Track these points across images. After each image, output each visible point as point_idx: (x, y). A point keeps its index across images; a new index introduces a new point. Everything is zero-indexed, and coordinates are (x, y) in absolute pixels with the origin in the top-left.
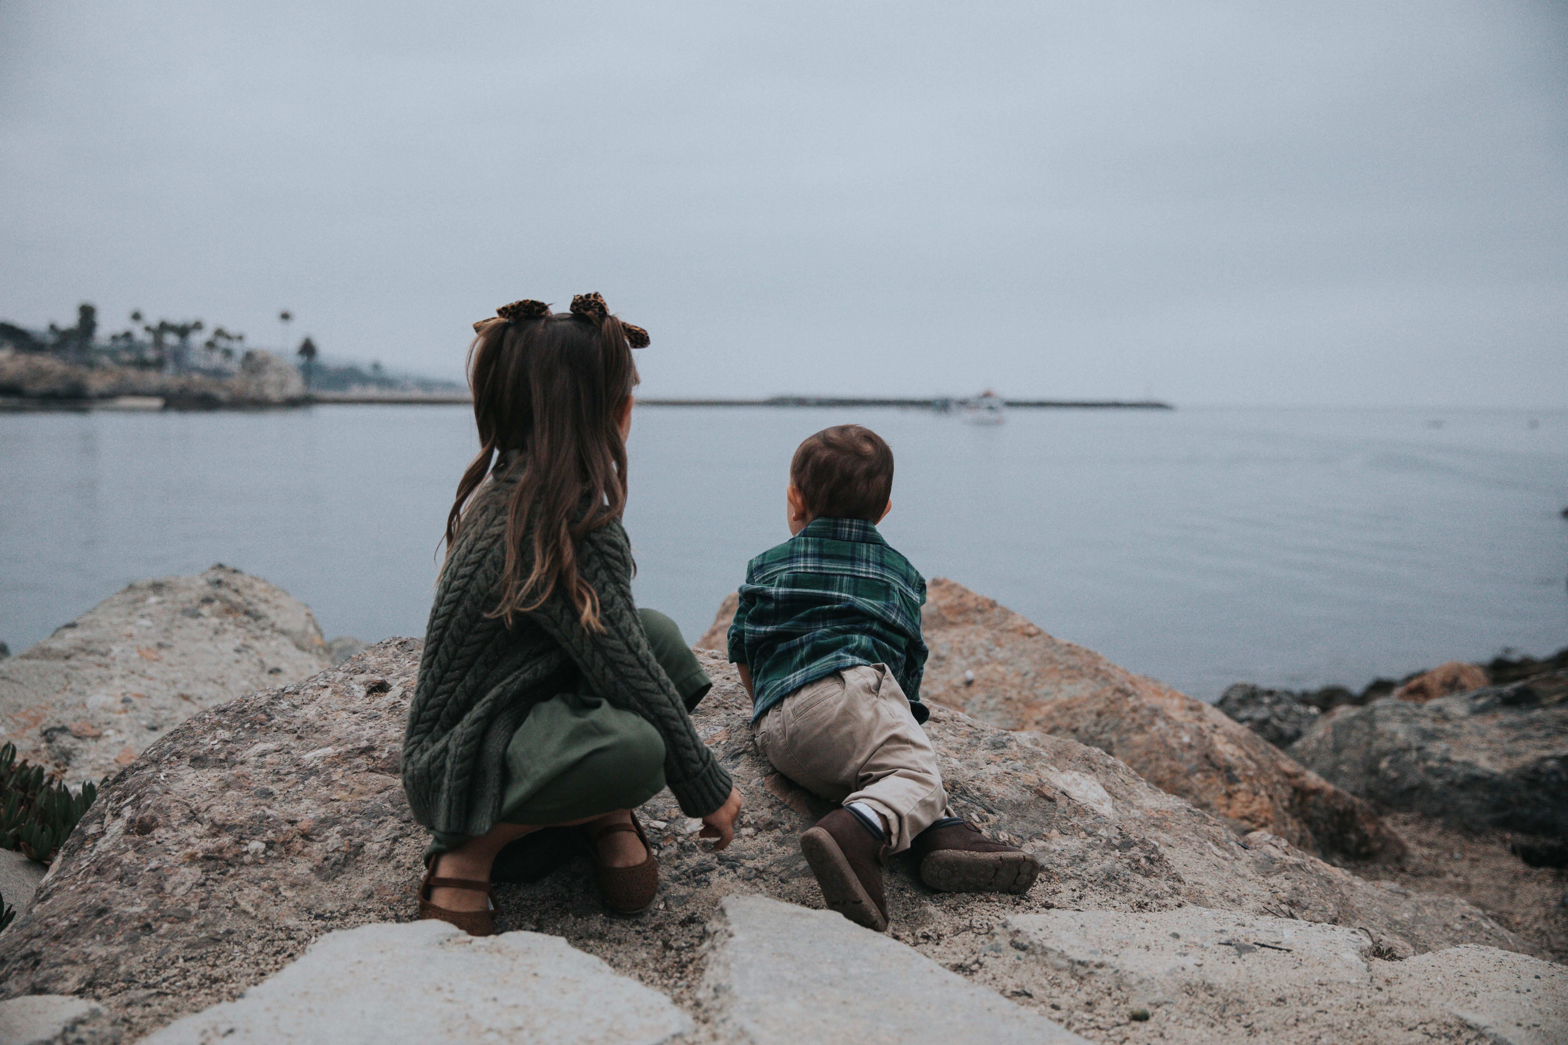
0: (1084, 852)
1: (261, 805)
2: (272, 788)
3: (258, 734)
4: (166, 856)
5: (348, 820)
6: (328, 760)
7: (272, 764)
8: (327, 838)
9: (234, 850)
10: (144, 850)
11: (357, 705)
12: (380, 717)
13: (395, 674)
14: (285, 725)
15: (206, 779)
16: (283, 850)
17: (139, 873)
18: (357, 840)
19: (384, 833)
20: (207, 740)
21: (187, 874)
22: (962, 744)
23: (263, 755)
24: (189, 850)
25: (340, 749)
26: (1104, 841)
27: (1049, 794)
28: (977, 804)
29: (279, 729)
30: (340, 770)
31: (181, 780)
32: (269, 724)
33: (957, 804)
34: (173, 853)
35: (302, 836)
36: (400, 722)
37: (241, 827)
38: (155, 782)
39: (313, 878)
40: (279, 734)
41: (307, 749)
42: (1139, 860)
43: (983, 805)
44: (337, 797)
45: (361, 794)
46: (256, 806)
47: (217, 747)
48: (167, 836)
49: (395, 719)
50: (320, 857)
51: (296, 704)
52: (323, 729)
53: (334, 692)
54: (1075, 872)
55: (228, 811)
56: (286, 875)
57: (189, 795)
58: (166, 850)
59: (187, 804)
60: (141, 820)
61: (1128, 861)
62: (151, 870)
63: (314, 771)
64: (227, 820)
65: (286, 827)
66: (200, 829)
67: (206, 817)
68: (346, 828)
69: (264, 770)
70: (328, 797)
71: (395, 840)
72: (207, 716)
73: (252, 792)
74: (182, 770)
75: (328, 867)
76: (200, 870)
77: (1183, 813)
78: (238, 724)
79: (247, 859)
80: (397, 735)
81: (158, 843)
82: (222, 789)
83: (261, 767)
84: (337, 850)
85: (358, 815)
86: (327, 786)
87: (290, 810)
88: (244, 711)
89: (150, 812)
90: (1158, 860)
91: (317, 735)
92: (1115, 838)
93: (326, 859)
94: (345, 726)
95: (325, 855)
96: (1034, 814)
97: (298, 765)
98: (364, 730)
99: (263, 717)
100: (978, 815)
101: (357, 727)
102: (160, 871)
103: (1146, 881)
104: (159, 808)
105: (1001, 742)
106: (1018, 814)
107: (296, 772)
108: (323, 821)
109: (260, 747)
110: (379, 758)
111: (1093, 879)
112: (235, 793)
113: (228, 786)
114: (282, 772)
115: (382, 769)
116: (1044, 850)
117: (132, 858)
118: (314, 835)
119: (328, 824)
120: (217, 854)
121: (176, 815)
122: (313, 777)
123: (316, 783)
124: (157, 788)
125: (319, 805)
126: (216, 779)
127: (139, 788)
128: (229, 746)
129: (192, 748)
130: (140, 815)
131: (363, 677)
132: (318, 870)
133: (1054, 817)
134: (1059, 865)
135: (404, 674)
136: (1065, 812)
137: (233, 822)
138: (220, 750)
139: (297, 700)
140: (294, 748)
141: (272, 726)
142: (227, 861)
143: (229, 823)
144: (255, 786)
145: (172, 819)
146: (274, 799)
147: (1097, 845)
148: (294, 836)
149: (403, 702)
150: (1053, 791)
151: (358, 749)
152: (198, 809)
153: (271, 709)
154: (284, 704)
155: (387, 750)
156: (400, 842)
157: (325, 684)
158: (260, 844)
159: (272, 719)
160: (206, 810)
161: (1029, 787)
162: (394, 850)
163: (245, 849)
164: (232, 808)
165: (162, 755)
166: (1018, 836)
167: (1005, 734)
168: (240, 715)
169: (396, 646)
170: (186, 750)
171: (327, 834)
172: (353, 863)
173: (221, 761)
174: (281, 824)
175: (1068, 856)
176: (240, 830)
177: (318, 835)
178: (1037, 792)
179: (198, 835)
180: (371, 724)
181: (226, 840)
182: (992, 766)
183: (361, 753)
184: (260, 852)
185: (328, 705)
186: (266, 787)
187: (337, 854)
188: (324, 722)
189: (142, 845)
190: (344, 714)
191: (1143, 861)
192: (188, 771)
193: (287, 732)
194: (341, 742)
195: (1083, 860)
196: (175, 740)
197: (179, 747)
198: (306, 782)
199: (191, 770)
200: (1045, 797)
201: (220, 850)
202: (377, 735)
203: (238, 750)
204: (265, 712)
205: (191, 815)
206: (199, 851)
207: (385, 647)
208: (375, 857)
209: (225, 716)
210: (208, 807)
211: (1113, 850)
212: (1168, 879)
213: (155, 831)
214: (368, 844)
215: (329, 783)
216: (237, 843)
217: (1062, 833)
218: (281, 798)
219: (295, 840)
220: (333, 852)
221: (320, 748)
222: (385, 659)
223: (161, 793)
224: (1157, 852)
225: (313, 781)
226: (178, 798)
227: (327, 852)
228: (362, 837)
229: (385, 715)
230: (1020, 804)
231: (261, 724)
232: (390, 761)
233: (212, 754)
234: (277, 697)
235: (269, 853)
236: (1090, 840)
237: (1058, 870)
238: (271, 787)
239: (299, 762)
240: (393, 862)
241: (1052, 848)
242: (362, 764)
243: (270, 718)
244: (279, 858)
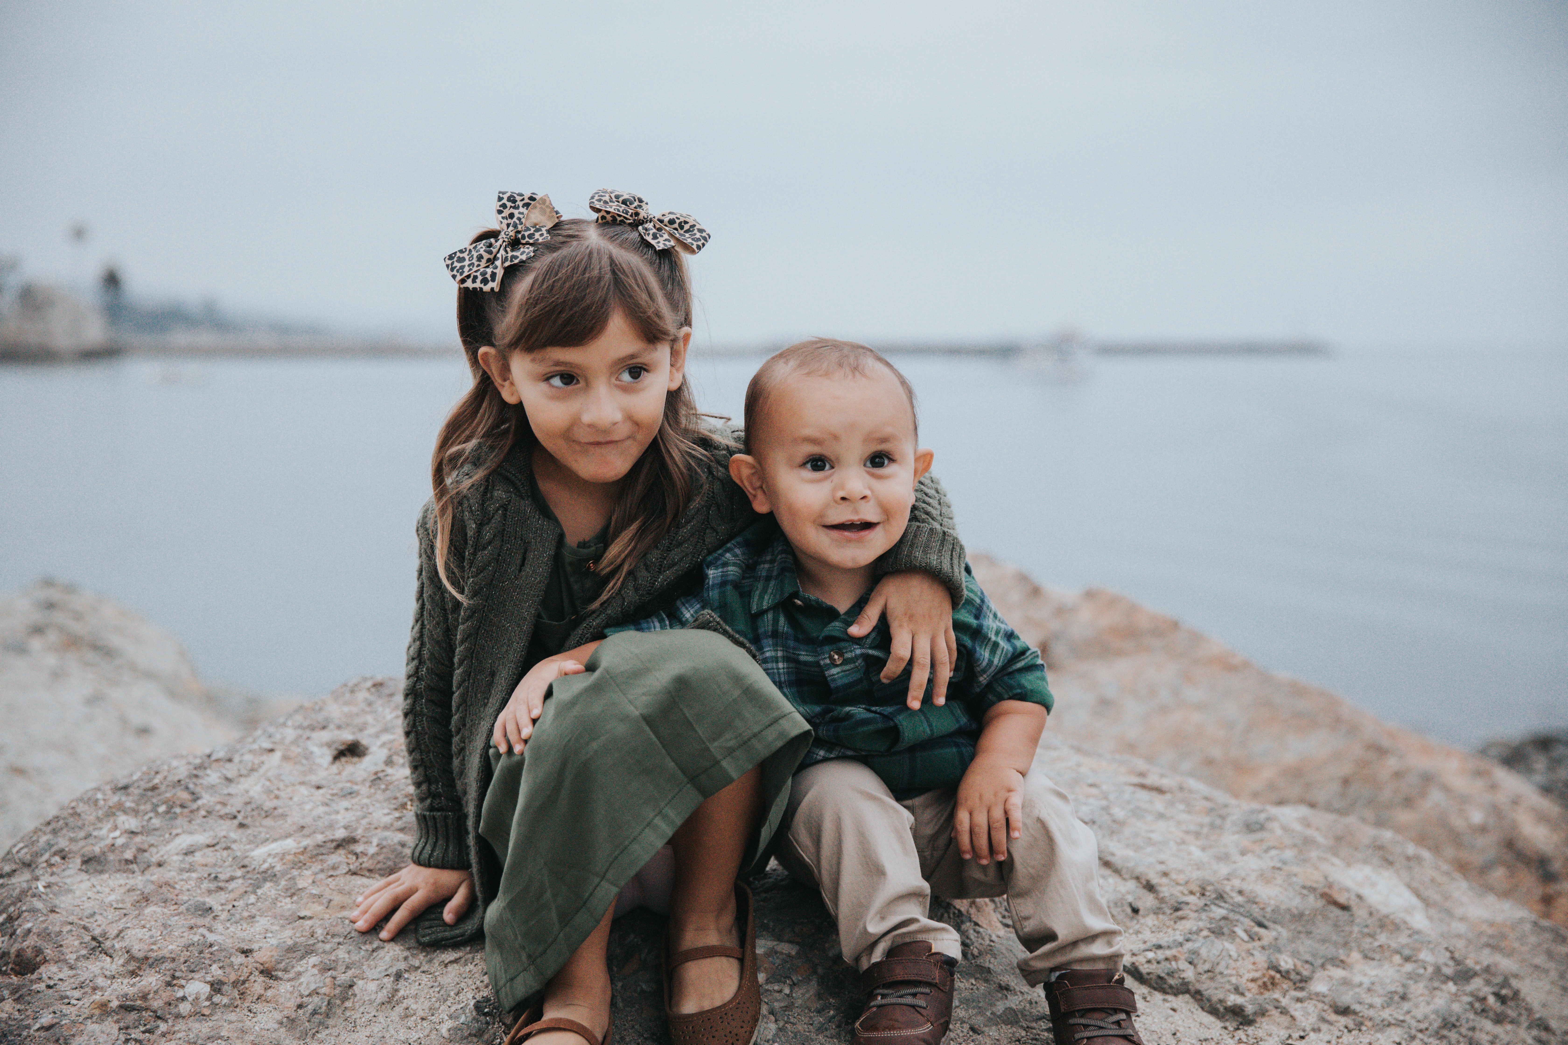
0: (1404, 986)
1: (198, 927)
2: (210, 901)
3: (179, 821)
4: (64, 1007)
5: (328, 947)
6: (288, 857)
7: (206, 865)
8: (299, 974)
9: (166, 995)
10: (28, 998)
11: (319, 776)
12: (357, 793)
13: (371, 731)
14: (218, 807)
15: (107, 890)
16: (236, 993)
17: (25, 1033)
18: (343, 978)
19: (382, 966)
20: (104, 832)
21: (98, 1033)
22: (1201, 826)
23: (189, 852)
24: (97, 997)
25: (306, 842)
26: (1430, 970)
27: (1342, 899)
28: (1241, 914)
29: (209, 812)
30: (307, 873)
31: (69, 891)
32: (194, 806)
33: (1212, 915)
34: (74, 1002)
35: (262, 972)
36: (388, 800)
37: (173, 960)
38: (34, 896)
39: (283, 1036)
40: (210, 820)
41: (256, 842)
42: (1484, 999)
43: (1249, 915)
44: (308, 913)
45: (343, 907)
46: (192, 928)
47: (120, 842)
48: (61, 976)
49: (380, 796)
50: (292, 1003)
51: (229, 775)
52: (276, 813)
53: (286, 758)
54: (1396, 1015)
55: (151, 937)
56: (243, 1031)
57: (87, 913)
58: (62, 998)
59: (85, 928)
60: (19, 954)
61: (1469, 999)
62: (42, 1028)
63: (269, 876)
64: (152, 950)
65: (239, 959)
66: (114, 965)
67: (117, 946)
68: (326, 958)
69: (194, 875)
70: (294, 913)
71: (398, 976)
72: (99, 796)
73: (182, 908)
74: (69, 876)
75: (304, 1018)
76: (116, 1027)
77: (1528, 927)
78: (148, 807)
79: (184, 1008)
80: (387, 819)
81: (49, 987)
82: (136, 904)
83: (189, 871)
84: (316, 992)
85: (341, 940)
86: (291, 896)
87: (240, 934)
88: (154, 788)
89: (32, 941)
90: (1512, 999)
91: (268, 822)
92: (1446, 965)
93: (300, 1006)
94: (308, 807)
95: (299, 1000)
96: (1323, 929)
97: (243, 867)
98: (338, 812)
99: (185, 796)
100: (1246, 931)
101: (325, 809)
102: (57, 1030)
103: (1498, 1030)
104: (45, 935)
105: (1257, 823)
106: (1300, 928)
107: (243, 877)
108: (291, 949)
109: (184, 841)
110: (364, 854)
111: (1423, 1026)
112: (159, 910)
113: (146, 899)
114: (222, 877)
115: (370, 871)
116: (1346, 982)
117: (11, 1010)
118: (280, 970)
119: (299, 954)
120: (139, 1002)
121: (73, 945)
122: (268, 885)
123: (273, 892)
124: (39, 905)
125: (282, 926)
126: (122, 890)
127: (9, 905)
128: (138, 839)
129: (82, 843)
130: (17, 946)
131: (324, 736)
132: (290, 1023)
133: (1351, 933)
134: (1371, 1006)
135: (386, 730)
136: (1367, 926)
137: (160, 954)
138: (125, 846)
139: (231, 770)
140: (235, 841)
141: (198, 809)
142: (155, 1012)
143: (153, 955)
144: (185, 898)
145: (64, 950)
146: (215, 917)
147: (1420, 976)
148: (251, 973)
149: (389, 770)
150: (1346, 895)
151: (332, 841)
152: (104, 934)
153: (196, 784)
154: (213, 777)
155: (375, 841)
156: (406, 979)
157: (270, 746)
158: (203, 985)
159: (198, 798)
160: (118, 936)
161: (1312, 890)
162: (397, 990)
163: (180, 994)
164: (156, 933)
165: (38, 854)
166: (1307, 962)
167: (1262, 811)
168: (150, 793)
169: (368, 689)
170: (74, 847)
171: (298, 969)
172: (339, 1011)
173: (127, 862)
174: (231, 955)
175: (1381, 992)
176: (172, 965)
177: (285, 970)
178: (1324, 895)
179: (108, 973)
180: (345, 803)
181: (151, 980)
182: (1248, 858)
183: (338, 847)
184: (203, 997)
185: (278, 777)
186: (199, 898)
187: (316, 999)
188: (275, 803)
189: (24, 991)
190: (304, 790)
191: (1491, 1000)
192: (79, 878)
193: (221, 817)
194: (305, 832)
195: (1404, 998)
196: (55, 832)
197: (62, 843)
198: (259, 892)
199: (84, 876)
200: (1336, 904)
201: (144, 997)
202: (358, 821)
203: (152, 845)
204: (187, 788)
205: (94, 944)
206: (113, 997)
207: (352, 692)
208: (371, 1002)
209: (128, 795)
210: (121, 931)
211: (1444, 982)
212: (1530, 1027)
213: (42, 969)
214: (360, 983)
215: (293, 892)
216: (169, 984)
217: (1366, 957)
218: (224, 916)
219: (252, 978)
220: (309, 995)
221: (275, 840)
222: (354, 709)
223: (45, 912)
224: (1509, 986)
225: (268, 888)
226: (70, 919)
227: (302, 996)
228: (350, 973)
229: (364, 790)
230: (1301, 915)
231: (182, 806)
232: (381, 858)
233: (113, 851)
234: (201, 767)
235: (217, 999)
236: (1409, 967)
237: (1371, 1013)
238: (207, 900)
239: (246, 862)
240: (399, 1009)
241: (1357, 979)
242: (340, 862)
243: (196, 797)
244: (232, 1007)
